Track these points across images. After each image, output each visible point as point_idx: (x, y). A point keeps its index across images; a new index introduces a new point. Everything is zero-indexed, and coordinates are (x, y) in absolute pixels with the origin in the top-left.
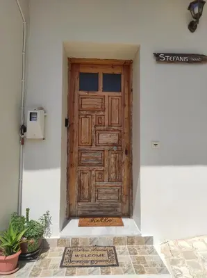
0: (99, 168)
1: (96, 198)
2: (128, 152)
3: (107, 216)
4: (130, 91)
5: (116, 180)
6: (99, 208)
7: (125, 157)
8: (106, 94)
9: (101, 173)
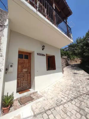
0: (23, 78)
1: (22, 86)
2: (30, 73)
3: (25, 90)
4: (30, 59)
5: (27, 80)
6: (23, 88)
7: (29, 74)
8: (25, 59)
9: (24, 79)
